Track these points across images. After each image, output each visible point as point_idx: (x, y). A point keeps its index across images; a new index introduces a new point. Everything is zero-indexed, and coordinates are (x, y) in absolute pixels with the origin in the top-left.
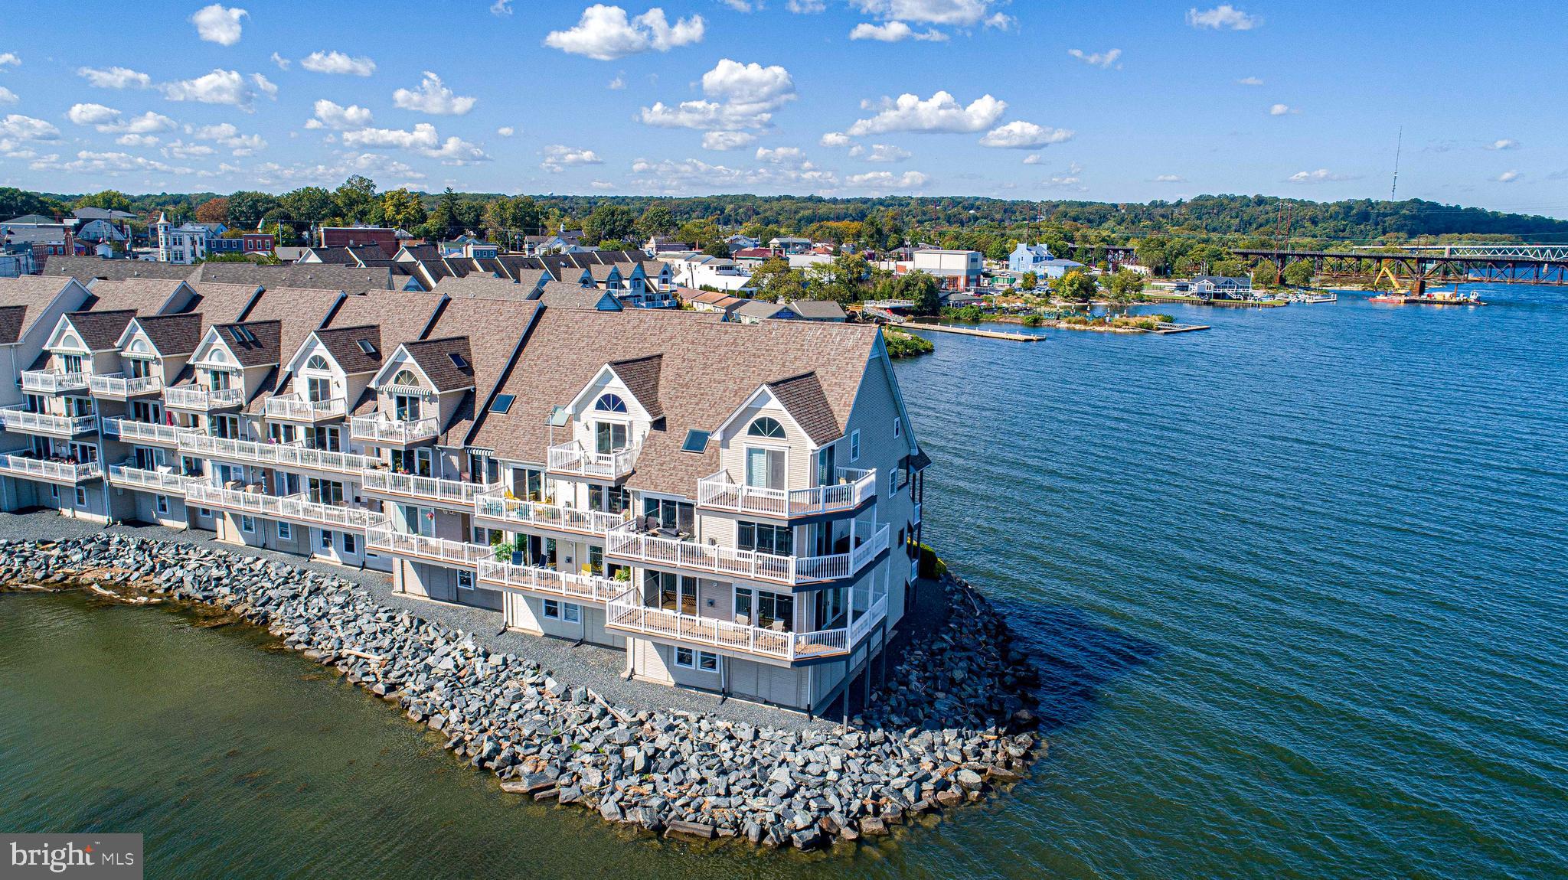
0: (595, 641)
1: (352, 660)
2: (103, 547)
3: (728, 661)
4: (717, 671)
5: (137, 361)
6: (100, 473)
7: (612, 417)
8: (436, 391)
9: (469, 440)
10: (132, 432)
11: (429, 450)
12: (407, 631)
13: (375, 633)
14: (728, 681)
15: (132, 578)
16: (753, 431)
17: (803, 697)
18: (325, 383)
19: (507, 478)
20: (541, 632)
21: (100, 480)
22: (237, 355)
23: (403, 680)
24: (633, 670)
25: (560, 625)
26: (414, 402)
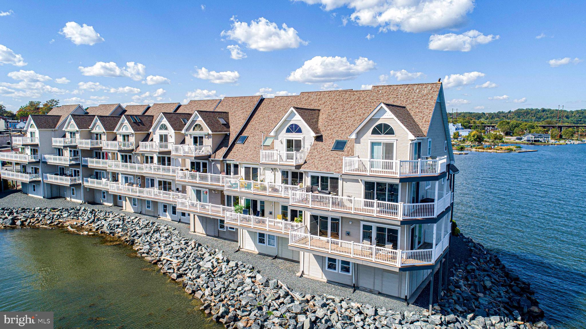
0: (283, 257)
1: (165, 261)
2: (77, 212)
3: (357, 266)
4: (350, 274)
5: (97, 134)
6: (80, 182)
7: (294, 136)
8: (210, 132)
9: (225, 156)
10: (93, 163)
11: (207, 161)
12: (192, 249)
13: (178, 250)
14: (357, 280)
15: (85, 224)
16: (375, 132)
17: (403, 291)
18: (166, 136)
19: (242, 171)
20: (257, 251)
21: (80, 184)
22: (132, 127)
23: (186, 272)
24: (303, 272)
25: (266, 248)
26: (201, 139)
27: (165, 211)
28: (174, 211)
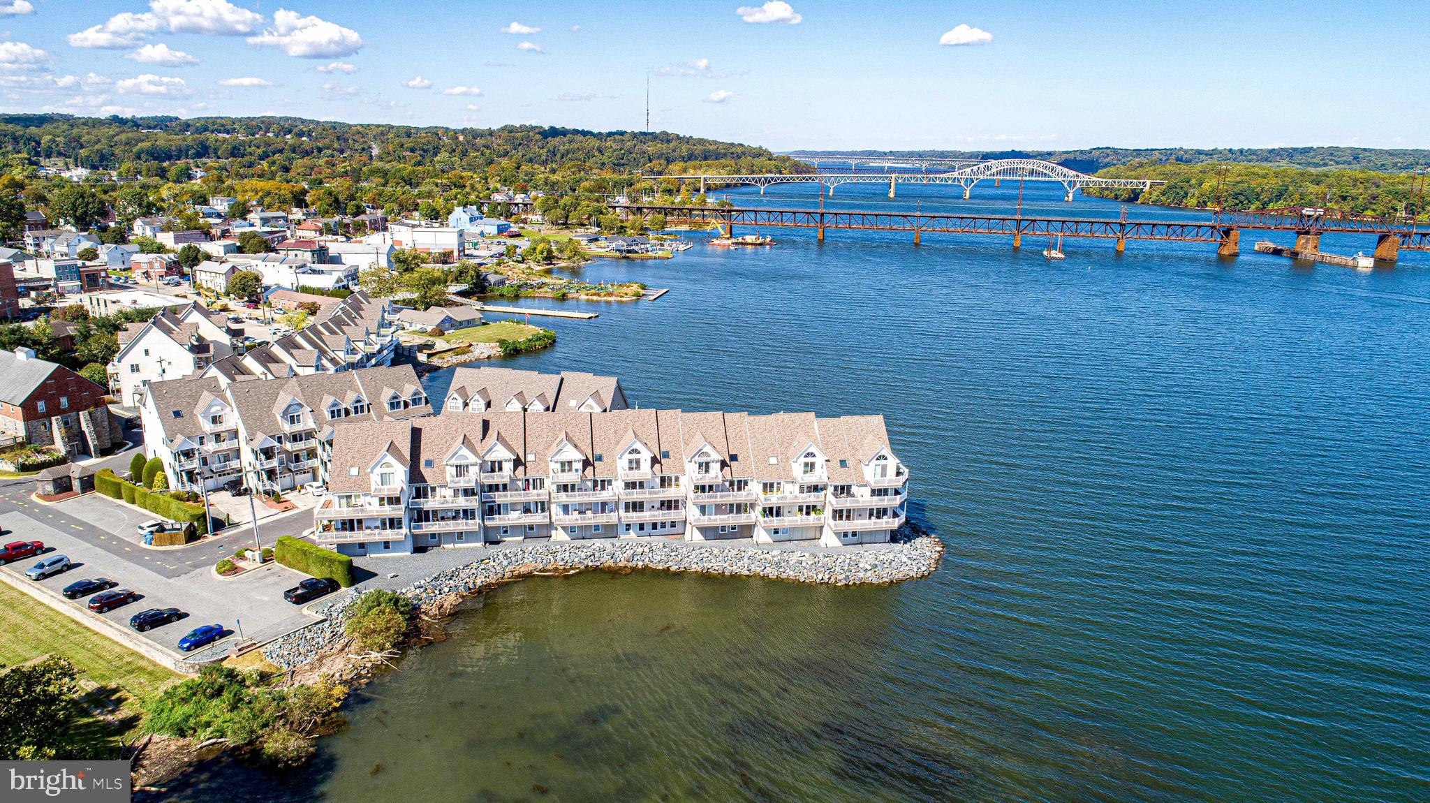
3: (862, 532)
4: (857, 537)
7: (810, 460)
8: (721, 458)
9: (732, 475)
10: (496, 498)
14: (861, 539)
16: (877, 459)
17: (886, 539)
19: (760, 487)
20: (771, 541)
24: (826, 544)
25: (780, 536)
26: (707, 464)
28: (642, 527)
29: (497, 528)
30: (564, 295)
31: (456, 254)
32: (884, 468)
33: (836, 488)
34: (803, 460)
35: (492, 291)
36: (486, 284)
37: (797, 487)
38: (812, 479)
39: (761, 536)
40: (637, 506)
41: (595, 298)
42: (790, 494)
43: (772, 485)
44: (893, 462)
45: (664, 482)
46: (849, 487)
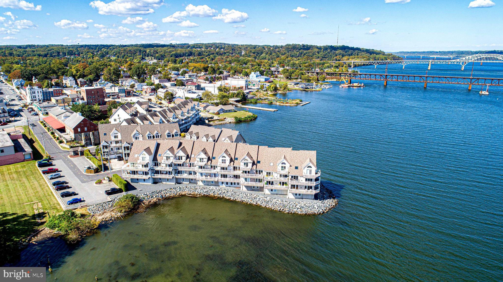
0: (279, 194)
1: (245, 201)
3: (303, 194)
4: (301, 196)
7: (284, 165)
8: (252, 162)
9: (256, 168)
10: (180, 169)
11: (249, 170)
16: (308, 167)
17: (313, 198)
19: (265, 173)
20: (270, 194)
21: (173, 177)
24: (288, 197)
25: (273, 192)
26: (247, 163)
27: (222, 184)
28: (227, 183)
29: (180, 179)
30: (271, 103)
31: (244, 88)
32: (311, 171)
33: (292, 177)
34: (281, 165)
35: (248, 100)
36: (247, 98)
37: (279, 175)
38: (284, 172)
39: (267, 192)
40: (225, 176)
41: (282, 104)
42: (275, 177)
43: (270, 173)
44: (314, 169)
45: (235, 168)
46: (297, 177)
